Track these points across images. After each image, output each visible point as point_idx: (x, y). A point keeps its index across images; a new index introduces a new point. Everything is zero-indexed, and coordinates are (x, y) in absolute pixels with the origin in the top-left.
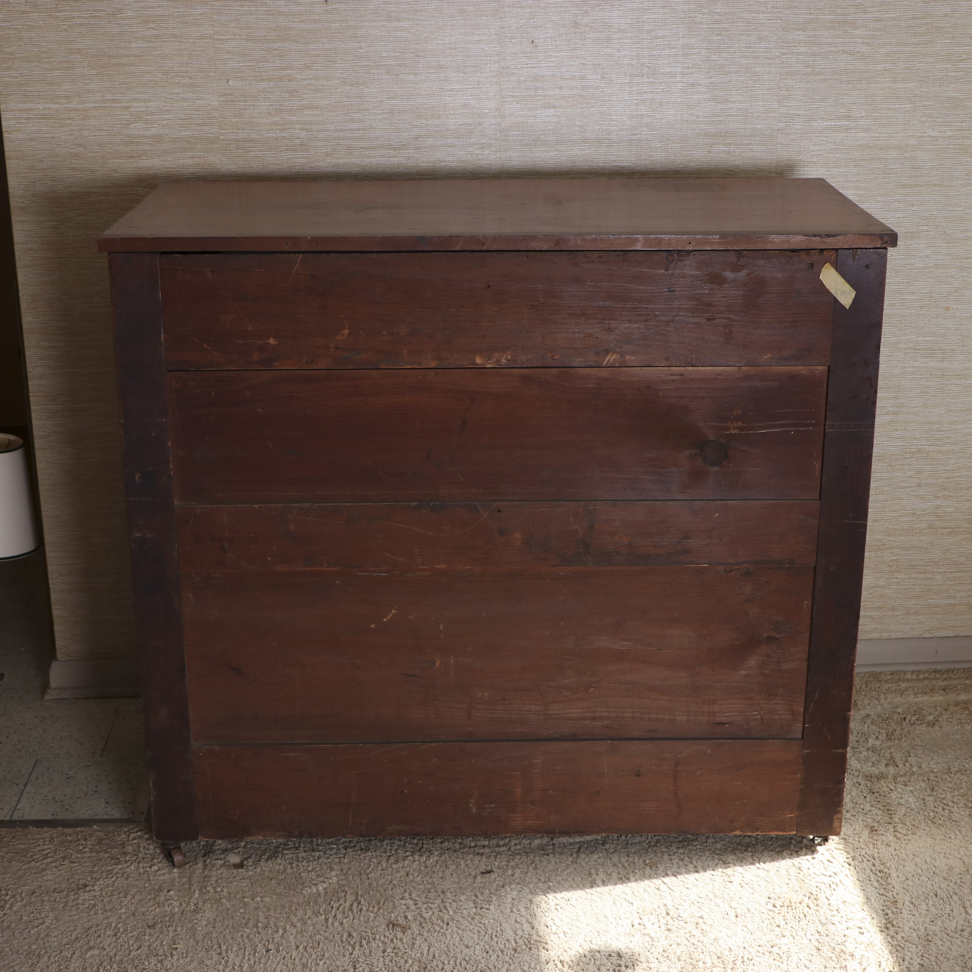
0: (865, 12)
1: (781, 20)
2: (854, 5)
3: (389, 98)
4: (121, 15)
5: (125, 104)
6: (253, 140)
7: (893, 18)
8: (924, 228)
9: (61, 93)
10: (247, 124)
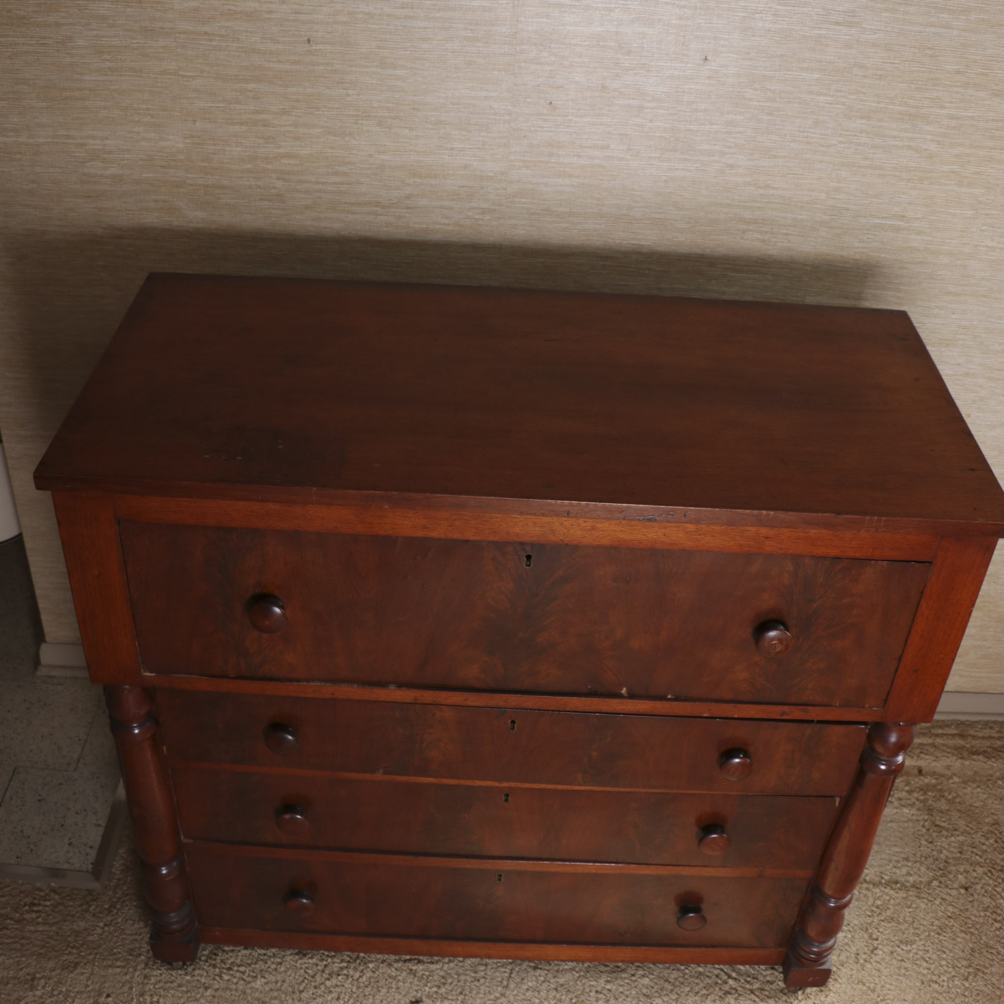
0: (943, 107)
1: (845, 105)
2: (930, 99)
3: (379, 152)
4: (72, 44)
5: (80, 141)
6: (223, 187)
7: (971, 117)
8: (961, 336)
9: (8, 125)
10: (216, 169)
